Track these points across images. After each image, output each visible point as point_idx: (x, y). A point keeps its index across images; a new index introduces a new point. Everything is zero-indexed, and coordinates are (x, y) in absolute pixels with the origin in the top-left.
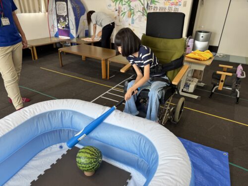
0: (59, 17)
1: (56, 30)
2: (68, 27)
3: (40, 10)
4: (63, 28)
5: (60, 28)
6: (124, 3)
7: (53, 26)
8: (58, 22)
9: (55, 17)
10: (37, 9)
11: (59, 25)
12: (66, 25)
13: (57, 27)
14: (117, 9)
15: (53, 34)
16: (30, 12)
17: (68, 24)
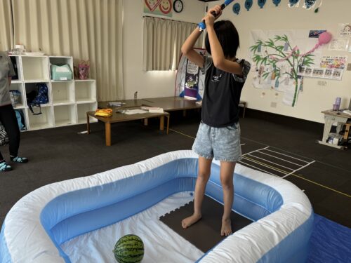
0: (188, 76)
1: (183, 89)
2: (196, 87)
3: (170, 68)
4: (191, 87)
5: (187, 87)
6: (267, 62)
7: (180, 85)
8: (186, 81)
9: (184, 75)
10: (168, 66)
11: (187, 84)
12: (195, 85)
13: (185, 86)
14: (259, 68)
15: (178, 93)
16: (160, 69)
17: (198, 84)
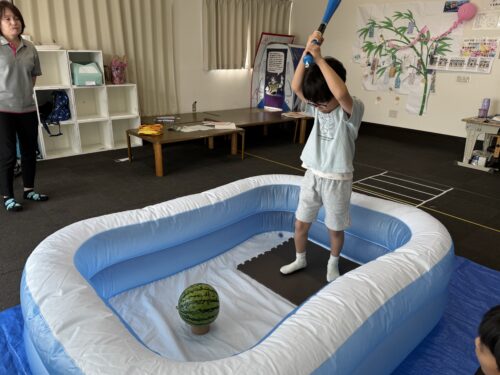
0: (269, 76)
1: (262, 96)
2: (281, 92)
3: (243, 65)
4: (274, 93)
5: (268, 93)
6: (383, 52)
7: (258, 90)
8: (266, 85)
9: (262, 76)
10: (239, 63)
11: (267, 89)
12: (279, 89)
13: (264, 91)
14: (371, 61)
15: (255, 103)
16: (228, 68)
17: (283, 87)
